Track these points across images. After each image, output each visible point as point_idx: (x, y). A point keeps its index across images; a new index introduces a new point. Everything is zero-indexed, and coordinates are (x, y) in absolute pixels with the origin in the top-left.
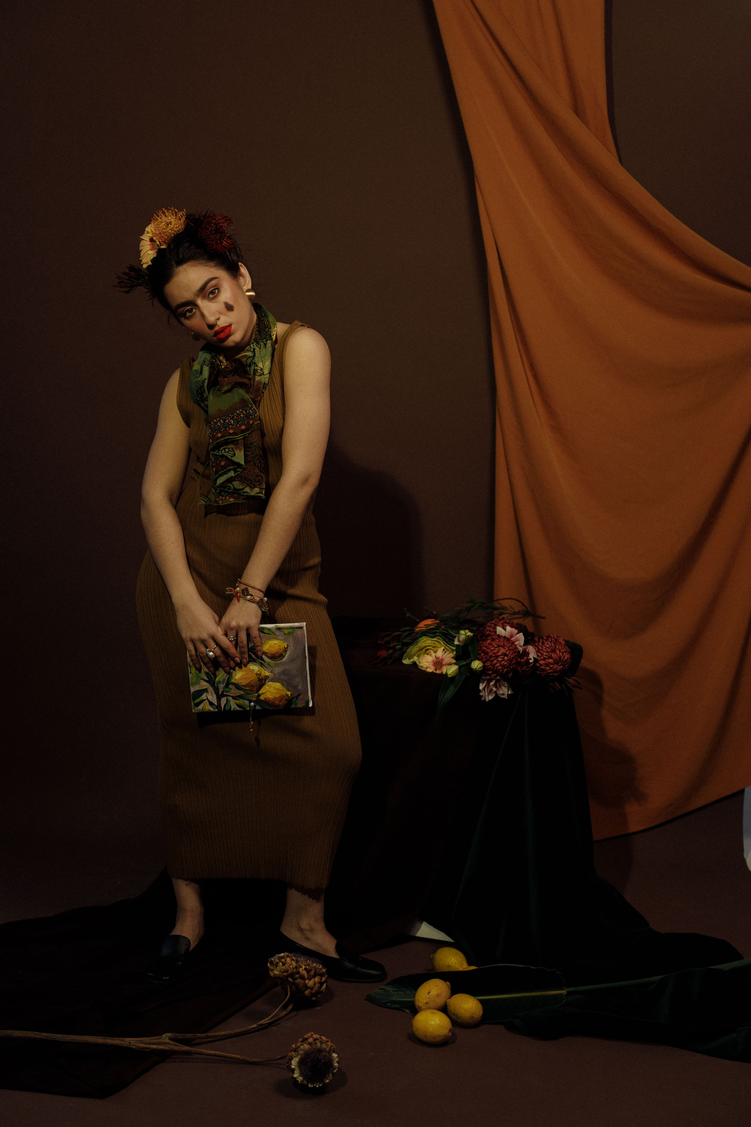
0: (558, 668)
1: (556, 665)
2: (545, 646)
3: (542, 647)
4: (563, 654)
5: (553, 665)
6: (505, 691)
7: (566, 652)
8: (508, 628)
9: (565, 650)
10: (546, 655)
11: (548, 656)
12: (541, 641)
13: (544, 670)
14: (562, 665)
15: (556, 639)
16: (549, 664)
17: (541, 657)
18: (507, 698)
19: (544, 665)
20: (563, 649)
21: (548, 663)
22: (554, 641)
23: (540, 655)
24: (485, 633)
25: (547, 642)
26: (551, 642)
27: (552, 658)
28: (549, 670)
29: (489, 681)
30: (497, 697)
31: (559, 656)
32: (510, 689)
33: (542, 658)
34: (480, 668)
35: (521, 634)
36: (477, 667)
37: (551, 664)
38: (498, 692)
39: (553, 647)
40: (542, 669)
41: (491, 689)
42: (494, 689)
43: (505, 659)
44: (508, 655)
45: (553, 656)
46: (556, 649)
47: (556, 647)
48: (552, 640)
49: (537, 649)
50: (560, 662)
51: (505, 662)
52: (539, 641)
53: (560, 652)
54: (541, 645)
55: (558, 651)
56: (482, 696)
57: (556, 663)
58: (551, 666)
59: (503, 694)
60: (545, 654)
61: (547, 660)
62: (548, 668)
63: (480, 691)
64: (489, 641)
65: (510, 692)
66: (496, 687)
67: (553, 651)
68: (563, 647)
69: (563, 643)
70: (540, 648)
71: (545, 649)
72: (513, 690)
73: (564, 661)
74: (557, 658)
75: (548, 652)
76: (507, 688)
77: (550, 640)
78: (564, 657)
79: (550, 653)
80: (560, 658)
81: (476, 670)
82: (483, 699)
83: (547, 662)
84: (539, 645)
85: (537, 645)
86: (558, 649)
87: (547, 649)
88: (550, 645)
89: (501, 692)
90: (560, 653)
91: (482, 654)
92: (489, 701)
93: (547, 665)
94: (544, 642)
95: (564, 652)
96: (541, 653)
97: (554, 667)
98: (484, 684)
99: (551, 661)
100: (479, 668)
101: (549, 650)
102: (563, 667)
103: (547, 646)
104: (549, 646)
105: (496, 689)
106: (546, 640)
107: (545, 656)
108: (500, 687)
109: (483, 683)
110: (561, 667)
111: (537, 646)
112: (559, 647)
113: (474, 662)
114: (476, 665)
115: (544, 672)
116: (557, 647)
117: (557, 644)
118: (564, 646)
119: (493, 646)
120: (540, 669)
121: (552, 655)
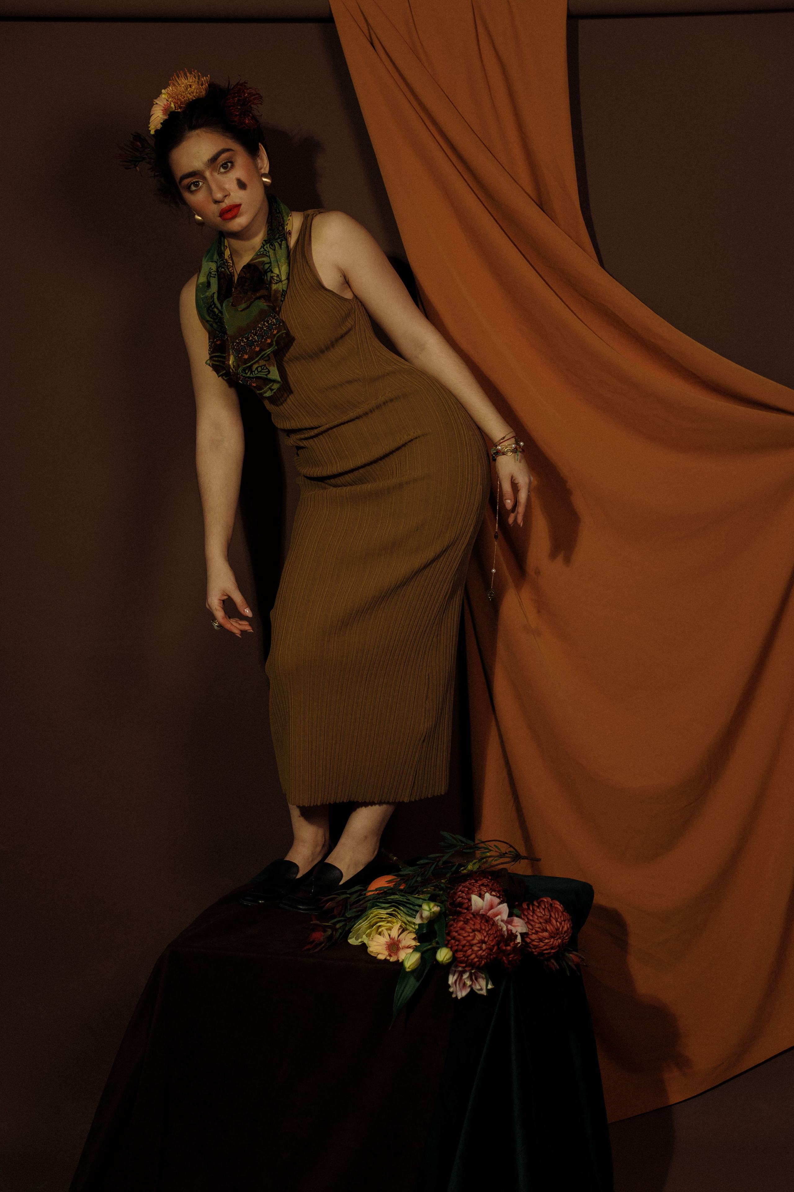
0: (556, 944)
1: (552, 940)
2: (537, 916)
3: (532, 916)
4: (561, 924)
5: (548, 939)
6: (483, 986)
7: (565, 921)
8: (487, 896)
9: (563, 918)
10: (539, 928)
11: (542, 928)
12: (531, 909)
13: (536, 947)
14: (560, 938)
15: (551, 905)
16: (543, 939)
17: (532, 930)
18: (485, 995)
19: (536, 940)
20: (561, 917)
21: (542, 937)
22: (548, 907)
23: (530, 927)
24: (456, 899)
25: (539, 909)
26: (544, 909)
27: (546, 931)
28: (544, 946)
29: (461, 974)
30: (472, 992)
31: (556, 927)
32: (490, 983)
33: (534, 931)
34: (449, 959)
35: (505, 905)
36: (443, 959)
37: (546, 939)
38: (473, 986)
39: (547, 916)
40: (534, 945)
41: (465, 983)
42: (469, 983)
43: (483, 948)
44: (487, 942)
45: (548, 928)
46: (552, 919)
47: (551, 916)
48: (545, 907)
49: (526, 920)
50: (558, 934)
51: (483, 952)
52: (529, 908)
53: (557, 921)
54: (531, 914)
55: (554, 921)
56: (452, 993)
57: (552, 937)
58: (547, 941)
59: (481, 989)
60: (537, 925)
61: (541, 934)
62: (542, 944)
63: (449, 986)
64: (461, 923)
65: (490, 986)
66: (471, 980)
67: (548, 921)
68: (560, 914)
69: (560, 908)
70: (531, 918)
71: (537, 919)
72: (493, 984)
73: (563, 932)
74: (554, 930)
75: (540, 923)
76: (485, 980)
77: (543, 907)
78: (563, 928)
79: (543, 924)
80: (557, 929)
81: (443, 963)
82: (454, 996)
83: (540, 937)
84: (528, 913)
85: (527, 914)
86: (553, 918)
87: (539, 918)
88: (543, 913)
89: (478, 987)
90: (558, 923)
91: (453, 941)
92: (462, 998)
93: (541, 940)
94: (536, 909)
95: (562, 921)
96: (531, 925)
97: (550, 942)
98: (455, 977)
99: (546, 934)
100: (447, 960)
101: (541, 921)
102: (562, 941)
103: (539, 915)
104: (542, 915)
105: (471, 983)
106: (538, 907)
107: (537, 929)
108: (476, 979)
109: (454, 975)
110: (560, 941)
111: (526, 916)
112: (555, 915)
113: (440, 949)
114: (443, 955)
115: (537, 950)
116: (553, 915)
117: (552, 911)
118: (562, 913)
119: (466, 932)
120: (531, 945)
121: (546, 928)
